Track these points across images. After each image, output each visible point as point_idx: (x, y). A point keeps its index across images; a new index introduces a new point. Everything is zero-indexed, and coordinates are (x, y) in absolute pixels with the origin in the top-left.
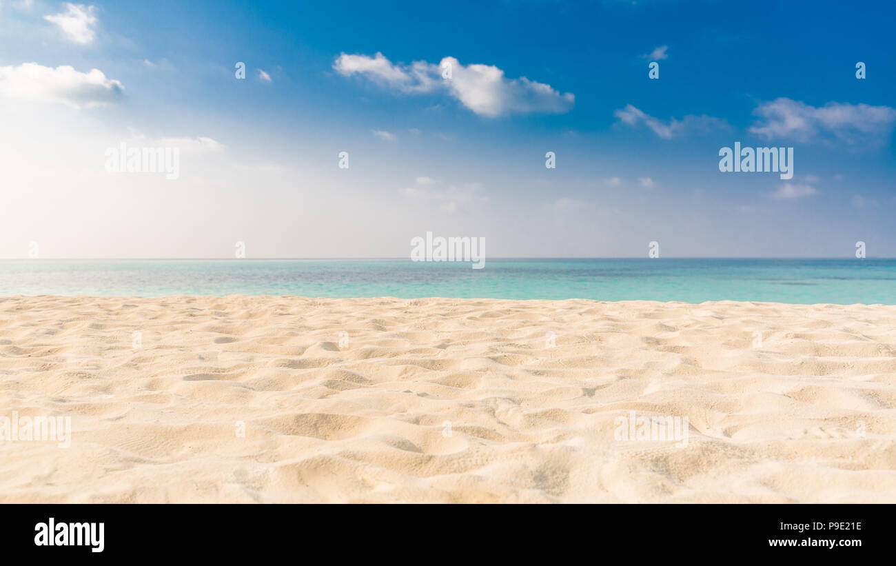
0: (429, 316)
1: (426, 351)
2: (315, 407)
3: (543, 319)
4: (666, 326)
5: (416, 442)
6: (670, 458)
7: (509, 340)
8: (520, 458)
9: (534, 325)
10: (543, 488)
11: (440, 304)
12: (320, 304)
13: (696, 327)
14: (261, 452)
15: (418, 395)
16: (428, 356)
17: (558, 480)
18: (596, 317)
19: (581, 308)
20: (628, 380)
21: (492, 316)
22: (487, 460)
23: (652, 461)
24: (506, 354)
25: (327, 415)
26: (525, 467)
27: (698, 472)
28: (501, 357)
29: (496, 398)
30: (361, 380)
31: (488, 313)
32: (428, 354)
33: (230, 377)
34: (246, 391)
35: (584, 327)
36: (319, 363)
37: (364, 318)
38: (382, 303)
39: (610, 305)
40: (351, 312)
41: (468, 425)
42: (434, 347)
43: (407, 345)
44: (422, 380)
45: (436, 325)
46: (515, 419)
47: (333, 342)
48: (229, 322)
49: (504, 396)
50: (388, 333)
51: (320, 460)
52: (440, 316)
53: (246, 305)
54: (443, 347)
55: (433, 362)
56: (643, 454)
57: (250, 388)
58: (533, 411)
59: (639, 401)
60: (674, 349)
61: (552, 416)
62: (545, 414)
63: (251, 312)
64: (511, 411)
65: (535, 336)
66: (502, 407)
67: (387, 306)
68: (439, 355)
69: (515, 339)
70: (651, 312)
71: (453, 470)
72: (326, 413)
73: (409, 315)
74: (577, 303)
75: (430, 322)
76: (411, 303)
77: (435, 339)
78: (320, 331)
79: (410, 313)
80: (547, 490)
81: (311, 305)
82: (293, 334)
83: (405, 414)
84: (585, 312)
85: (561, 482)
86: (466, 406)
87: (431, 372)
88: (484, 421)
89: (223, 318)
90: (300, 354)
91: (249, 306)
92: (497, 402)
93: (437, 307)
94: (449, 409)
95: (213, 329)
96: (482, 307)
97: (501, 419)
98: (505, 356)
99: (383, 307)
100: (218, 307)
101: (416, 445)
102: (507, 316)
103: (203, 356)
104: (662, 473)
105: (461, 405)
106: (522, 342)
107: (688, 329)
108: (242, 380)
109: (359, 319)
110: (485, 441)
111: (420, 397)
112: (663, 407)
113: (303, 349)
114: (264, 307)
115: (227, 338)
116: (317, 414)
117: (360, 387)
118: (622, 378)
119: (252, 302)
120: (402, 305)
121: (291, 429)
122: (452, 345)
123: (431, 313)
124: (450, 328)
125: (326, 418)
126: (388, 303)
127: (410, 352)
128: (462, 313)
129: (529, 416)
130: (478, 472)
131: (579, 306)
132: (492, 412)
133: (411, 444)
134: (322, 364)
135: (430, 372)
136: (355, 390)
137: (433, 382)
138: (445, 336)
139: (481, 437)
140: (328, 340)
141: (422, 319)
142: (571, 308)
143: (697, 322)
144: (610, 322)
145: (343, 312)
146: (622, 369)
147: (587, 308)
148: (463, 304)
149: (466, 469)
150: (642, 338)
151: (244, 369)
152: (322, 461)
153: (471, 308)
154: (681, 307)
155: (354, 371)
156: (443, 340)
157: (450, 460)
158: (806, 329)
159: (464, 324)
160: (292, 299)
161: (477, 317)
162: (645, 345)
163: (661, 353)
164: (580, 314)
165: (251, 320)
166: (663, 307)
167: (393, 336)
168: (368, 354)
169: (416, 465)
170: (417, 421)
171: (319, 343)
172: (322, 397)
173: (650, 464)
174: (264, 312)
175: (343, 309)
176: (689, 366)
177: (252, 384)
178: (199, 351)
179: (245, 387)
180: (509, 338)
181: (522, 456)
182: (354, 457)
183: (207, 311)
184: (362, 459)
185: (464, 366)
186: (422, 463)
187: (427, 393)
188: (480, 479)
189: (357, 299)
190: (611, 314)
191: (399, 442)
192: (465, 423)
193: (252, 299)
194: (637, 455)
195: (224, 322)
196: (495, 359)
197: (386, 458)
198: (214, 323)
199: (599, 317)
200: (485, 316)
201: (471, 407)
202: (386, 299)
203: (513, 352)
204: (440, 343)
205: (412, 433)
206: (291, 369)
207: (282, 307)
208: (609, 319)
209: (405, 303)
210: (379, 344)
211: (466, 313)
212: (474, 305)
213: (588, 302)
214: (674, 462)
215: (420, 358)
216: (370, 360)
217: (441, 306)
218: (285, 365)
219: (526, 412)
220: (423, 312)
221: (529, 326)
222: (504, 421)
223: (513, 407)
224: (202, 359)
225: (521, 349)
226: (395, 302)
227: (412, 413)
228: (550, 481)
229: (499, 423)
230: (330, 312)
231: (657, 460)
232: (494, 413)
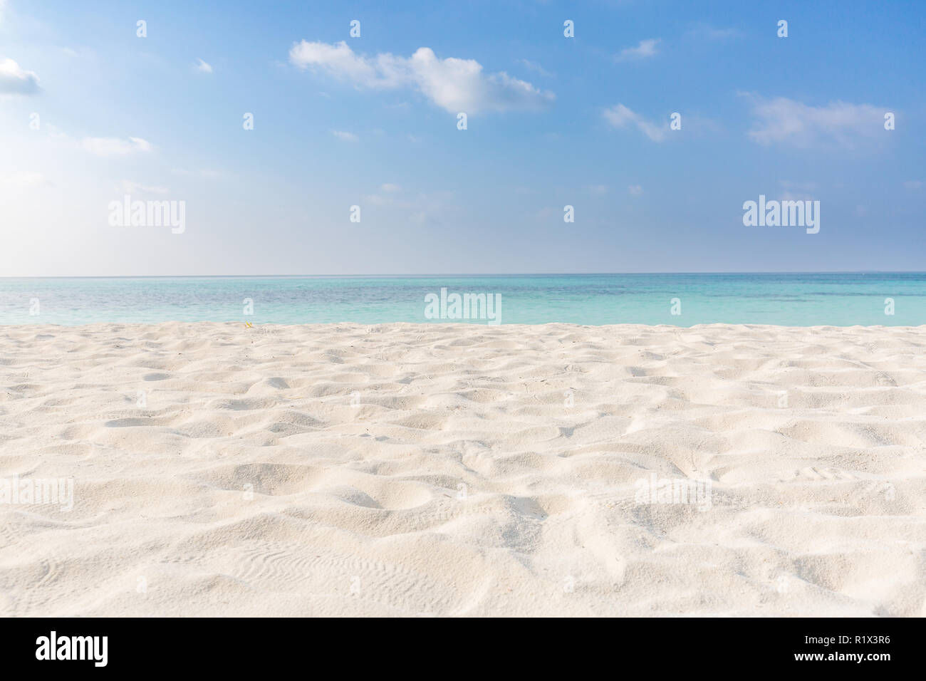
0: (393, 344)
1: (388, 386)
2: (258, 456)
3: (520, 347)
4: (652, 354)
5: (374, 495)
6: (652, 508)
7: (481, 372)
8: (488, 511)
9: (509, 354)
10: (513, 546)
11: (405, 331)
12: (268, 332)
13: (684, 355)
14: (195, 512)
15: (377, 439)
16: (390, 392)
17: (530, 536)
18: (577, 345)
19: (561, 334)
20: (610, 417)
21: (463, 343)
22: (452, 515)
23: (632, 511)
24: (477, 389)
25: (272, 465)
26: (494, 521)
27: (682, 521)
28: (471, 393)
29: (463, 441)
30: (312, 422)
31: (458, 340)
32: (390, 390)
33: (161, 422)
34: (178, 438)
35: (564, 356)
36: (264, 403)
37: (318, 349)
38: (339, 330)
39: (593, 329)
40: (304, 341)
41: (431, 473)
42: (397, 382)
43: (367, 380)
44: (380, 422)
45: (400, 355)
46: (484, 464)
47: (281, 377)
48: (163, 355)
49: (472, 438)
50: (346, 365)
51: (262, 520)
52: (403, 345)
53: (183, 334)
54: (407, 381)
55: (395, 399)
56: (624, 502)
57: (183, 435)
58: (505, 455)
59: (621, 441)
60: (661, 381)
61: (525, 461)
62: (517, 458)
63: (188, 342)
64: (480, 456)
65: (510, 367)
66: (471, 451)
67: (345, 334)
68: (402, 391)
69: (487, 372)
70: (637, 337)
71: (413, 527)
72: (271, 463)
73: (369, 344)
74: (558, 328)
75: (393, 351)
76: (372, 330)
77: (398, 372)
78: (267, 364)
79: (371, 341)
80: (517, 547)
81: (258, 333)
82: (235, 369)
83: (361, 462)
84: (565, 339)
85: (532, 537)
86: (430, 451)
87: (393, 411)
88: (449, 468)
89: (155, 349)
90: (243, 392)
91: (187, 334)
92: (465, 447)
93: (402, 334)
94: (410, 455)
95: (143, 363)
96: (452, 334)
97: (469, 465)
98: (476, 391)
99: (340, 335)
100: (150, 336)
101: (373, 498)
102: (477, 344)
103: (129, 397)
104: (643, 523)
105: (424, 450)
106: (495, 375)
107: (676, 357)
108: (174, 425)
109: (313, 349)
110: (450, 492)
111: (378, 442)
112: (647, 447)
113: (247, 387)
114: (203, 336)
115: (159, 374)
116: (260, 465)
117: (312, 430)
118: (603, 415)
119: (189, 330)
120: (363, 332)
121: (230, 483)
122: (417, 378)
123: (394, 341)
124: (415, 359)
125: (271, 469)
126: (346, 330)
127: (370, 388)
128: (429, 341)
129: (500, 461)
130: (441, 529)
131: (559, 331)
132: (459, 458)
133: (367, 497)
134: (269, 403)
135: (391, 412)
136: (306, 434)
137: (394, 423)
138: (410, 369)
139: (446, 487)
140: (277, 376)
141: (384, 349)
142: (550, 334)
143: (686, 349)
144: (591, 350)
145: (295, 341)
146: (604, 405)
147: (568, 334)
148: (431, 330)
149: (428, 526)
150: (626, 368)
151: (177, 412)
152: (265, 521)
153: (438, 335)
154: (670, 332)
155: (305, 412)
156: (407, 373)
157: (410, 515)
158: (801, 356)
159: (431, 354)
160: (236, 326)
161: (446, 345)
162: (630, 376)
163: (646, 385)
164: (560, 341)
165: (187, 351)
166: (651, 331)
167: (351, 369)
168: (321, 391)
169: (371, 523)
170: (374, 470)
171: (265, 379)
172: (268, 444)
173: (630, 514)
174: (203, 342)
175: (295, 338)
176: (676, 399)
177: (186, 429)
178: (125, 390)
179: (178, 433)
180: (481, 369)
181: (490, 509)
182: (300, 514)
183: (136, 341)
184: (310, 517)
185: (429, 404)
186: (378, 520)
187: (388, 436)
188: (443, 537)
189: (311, 326)
190: (595, 340)
191: (353, 496)
192: (429, 471)
193: (190, 326)
194: (616, 504)
195: (156, 354)
196: (464, 395)
197: (338, 514)
198: (145, 356)
199: (581, 344)
200: (454, 344)
201: (436, 452)
202: (344, 325)
203: (484, 387)
204: (402, 378)
205: (369, 485)
206: (231, 411)
207: (225, 336)
208: (591, 347)
209: (366, 329)
210: (335, 379)
211: (433, 340)
212: (443, 331)
213: (569, 327)
214: (656, 512)
215: (381, 395)
216: (324, 399)
217: (407, 333)
218: (224, 406)
219: (496, 457)
220: (385, 341)
221: (503, 355)
222: (472, 468)
223: (482, 452)
224: (128, 399)
225: (494, 383)
226: (353, 328)
227: (369, 460)
228: (521, 537)
229: (467, 470)
230: (280, 341)
231: (638, 509)
232: (461, 458)
